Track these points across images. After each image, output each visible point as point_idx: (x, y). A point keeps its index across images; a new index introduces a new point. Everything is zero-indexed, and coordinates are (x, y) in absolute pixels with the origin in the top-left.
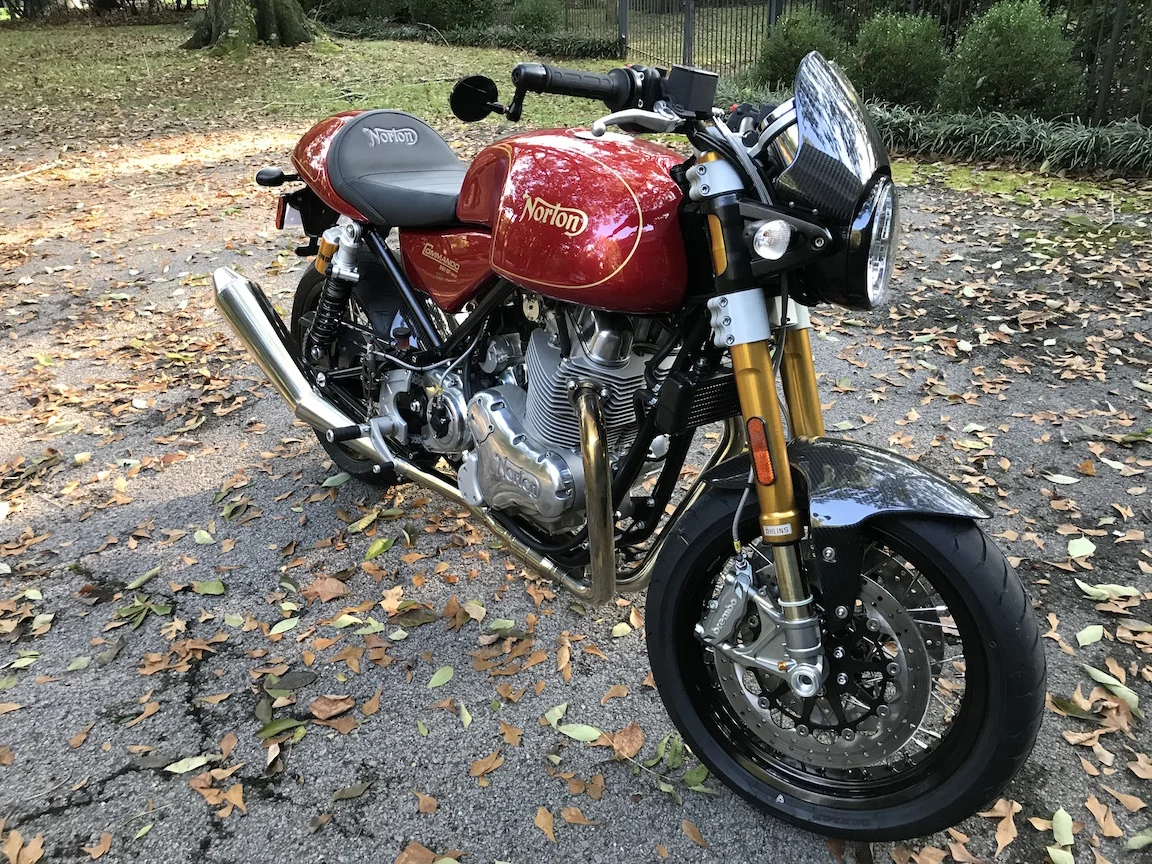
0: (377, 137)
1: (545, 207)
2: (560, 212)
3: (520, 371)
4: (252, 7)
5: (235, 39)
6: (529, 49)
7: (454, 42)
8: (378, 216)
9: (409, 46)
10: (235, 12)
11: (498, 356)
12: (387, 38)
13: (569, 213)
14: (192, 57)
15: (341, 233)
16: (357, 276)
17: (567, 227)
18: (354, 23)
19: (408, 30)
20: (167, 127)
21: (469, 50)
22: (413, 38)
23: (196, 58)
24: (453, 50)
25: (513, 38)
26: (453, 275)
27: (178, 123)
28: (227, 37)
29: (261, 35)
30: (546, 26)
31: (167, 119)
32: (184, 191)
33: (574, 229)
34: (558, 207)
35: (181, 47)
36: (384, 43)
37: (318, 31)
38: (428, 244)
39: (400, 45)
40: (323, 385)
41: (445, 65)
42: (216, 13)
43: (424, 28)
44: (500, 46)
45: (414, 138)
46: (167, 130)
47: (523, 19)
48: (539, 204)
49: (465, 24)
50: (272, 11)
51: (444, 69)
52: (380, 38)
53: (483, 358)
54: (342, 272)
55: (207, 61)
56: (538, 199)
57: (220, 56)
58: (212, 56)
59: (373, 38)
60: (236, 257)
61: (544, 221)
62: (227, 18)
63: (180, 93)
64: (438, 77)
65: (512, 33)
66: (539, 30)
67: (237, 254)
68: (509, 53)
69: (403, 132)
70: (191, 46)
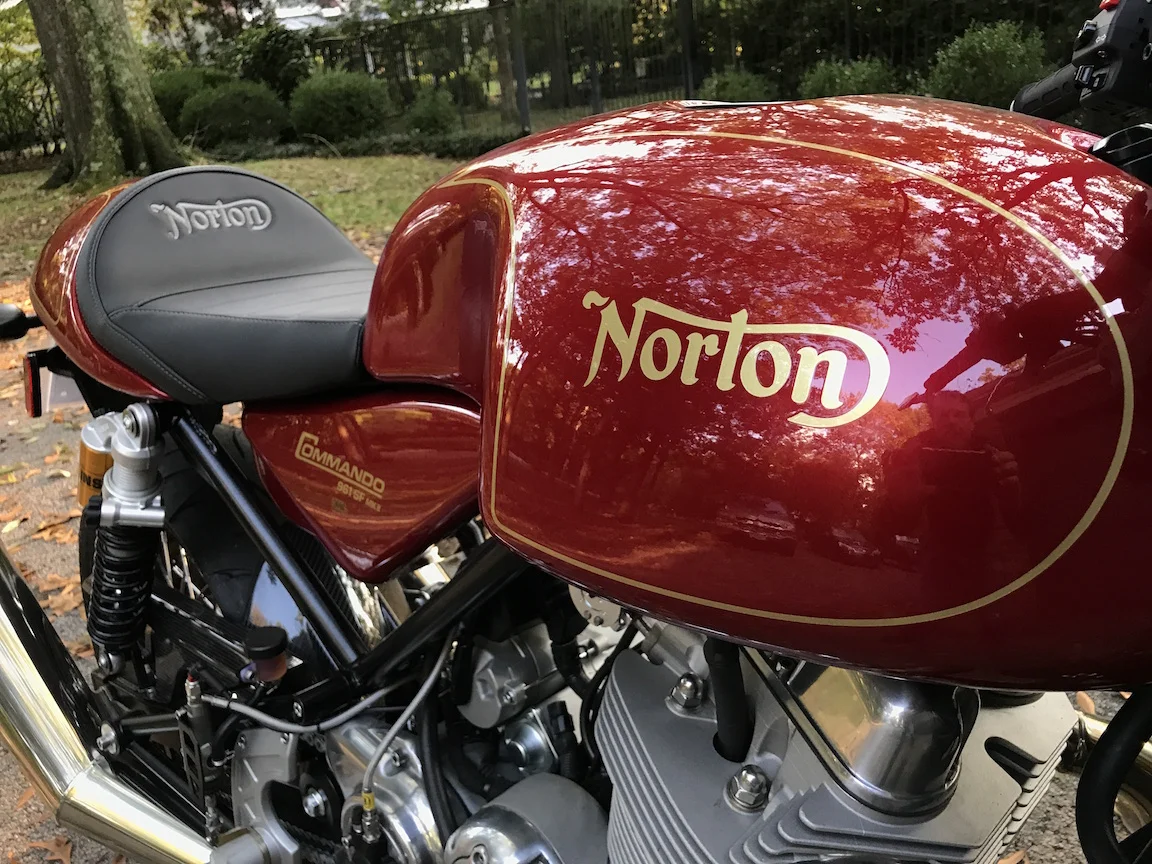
0: (183, 220)
1: (683, 331)
2: (749, 341)
3: (561, 721)
4: (116, 137)
5: (98, 172)
6: (427, 152)
7: (347, 153)
8: (186, 385)
9: (297, 162)
10: (96, 144)
11: (502, 692)
12: (272, 157)
13: (794, 345)
14: (51, 196)
15: (114, 429)
16: (161, 514)
17: (800, 395)
18: (234, 147)
19: (294, 148)
20: (6, 273)
21: (364, 160)
22: (300, 154)
23: (55, 198)
24: (345, 162)
25: (408, 143)
26: (371, 504)
27: (18, 267)
28: (89, 172)
29: (129, 165)
30: (443, 128)
31: (7, 265)
32: (11, 349)
33: (830, 400)
34: (739, 324)
35: (40, 188)
36: (269, 163)
37: (194, 156)
38: (305, 435)
39: (286, 163)
40: (113, 750)
41: (338, 177)
42: (75, 147)
43: (311, 141)
44: (396, 153)
45: (263, 217)
46: (6, 277)
47: (417, 122)
48: (653, 322)
49: (356, 135)
50: (140, 140)
51: (337, 181)
52: (265, 158)
53: (465, 693)
54: (124, 512)
55: (67, 199)
56: (643, 306)
57: (82, 192)
58: (74, 193)
59: (257, 159)
60: (66, 433)
61: (689, 378)
62: (87, 151)
63: (33, 237)
64: (331, 188)
65: (407, 137)
66: (436, 132)
67: (68, 429)
68: (406, 159)
69: (240, 207)
70: (50, 186)
